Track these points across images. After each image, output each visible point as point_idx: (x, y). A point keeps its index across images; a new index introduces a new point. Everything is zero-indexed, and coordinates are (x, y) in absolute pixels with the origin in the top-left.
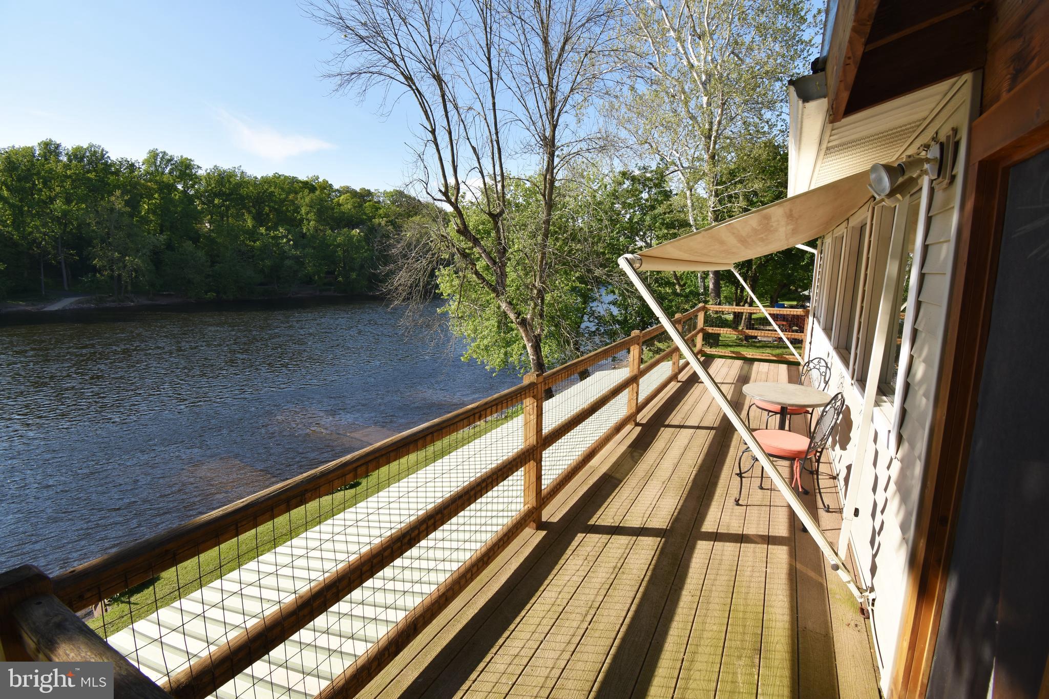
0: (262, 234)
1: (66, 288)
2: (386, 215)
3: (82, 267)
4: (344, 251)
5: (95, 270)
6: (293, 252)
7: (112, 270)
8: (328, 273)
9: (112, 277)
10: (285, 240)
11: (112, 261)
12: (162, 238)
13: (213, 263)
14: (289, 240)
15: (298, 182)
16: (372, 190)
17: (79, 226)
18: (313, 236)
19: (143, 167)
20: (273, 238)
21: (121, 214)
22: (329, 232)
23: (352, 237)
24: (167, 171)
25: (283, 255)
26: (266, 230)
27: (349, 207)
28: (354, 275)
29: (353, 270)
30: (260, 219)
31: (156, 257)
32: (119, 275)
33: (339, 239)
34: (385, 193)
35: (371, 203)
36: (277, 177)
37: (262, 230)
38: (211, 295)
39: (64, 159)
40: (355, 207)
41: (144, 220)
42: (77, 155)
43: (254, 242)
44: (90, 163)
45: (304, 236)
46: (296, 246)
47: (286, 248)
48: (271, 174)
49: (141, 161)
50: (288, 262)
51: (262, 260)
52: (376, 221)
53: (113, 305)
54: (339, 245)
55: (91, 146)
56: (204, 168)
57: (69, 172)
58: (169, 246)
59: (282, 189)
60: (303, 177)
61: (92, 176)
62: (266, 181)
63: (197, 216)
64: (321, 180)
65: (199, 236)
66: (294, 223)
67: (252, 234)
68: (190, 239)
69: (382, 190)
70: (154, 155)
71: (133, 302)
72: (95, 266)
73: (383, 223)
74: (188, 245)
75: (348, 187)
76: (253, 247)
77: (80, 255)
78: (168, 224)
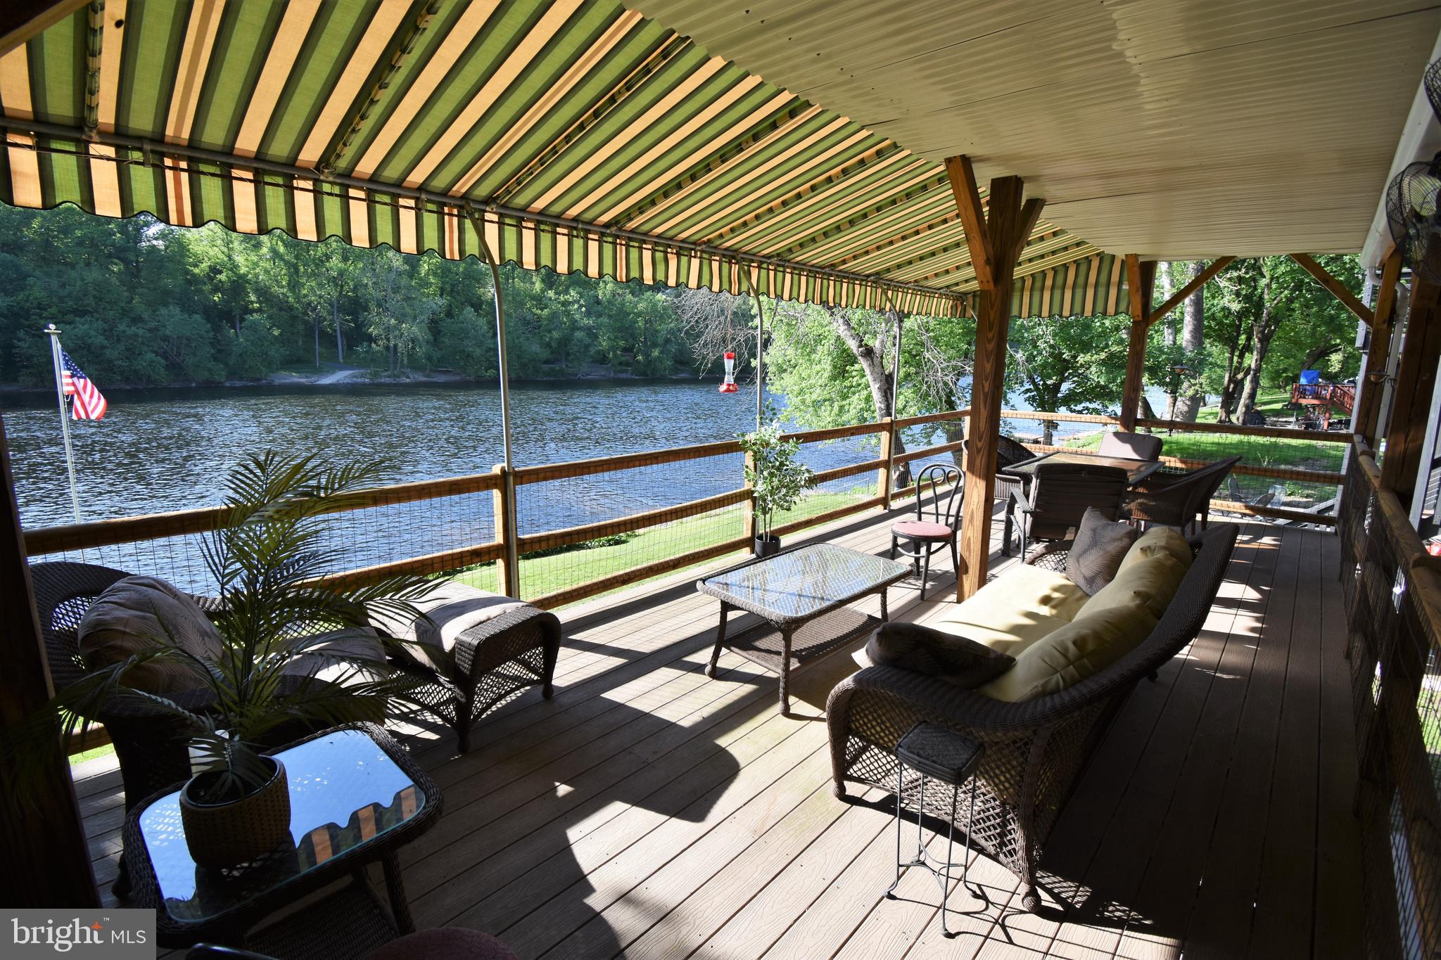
0: (550, 299)
1: (341, 360)
3: (357, 336)
4: (646, 322)
5: (371, 339)
6: (586, 321)
7: (388, 340)
8: (625, 350)
9: (387, 348)
10: (576, 306)
11: (388, 329)
12: (442, 303)
14: (581, 306)
17: (355, 289)
18: (609, 302)
20: (563, 304)
21: (400, 274)
22: (628, 297)
23: (655, 305)
25: (574, 326)
26: (556, 293)
28: (656, 353)
29: (655, 345)
30: (549, 281)
31: (434, 326)
32: (395, 346)
33: (641, 306)
37: (551, 294)
41: (424, 283)
43: (542, 309)
45: (598, 302)
46: (588, 314)
47: (577, 317)
50: (579, 334)
51: (550, 331)
53: (388, 380)
54: (639, 314)
58: (449, 313)
63: (478, 279)
65: (482, 302)
66: (588, 285)
67: (539, 300)
68: (472, 306)
71: (408, 377)
72: (370, 335)
74: (469, 312)
76: (539, 317)
77: (355, 320)
78: (448, 287)
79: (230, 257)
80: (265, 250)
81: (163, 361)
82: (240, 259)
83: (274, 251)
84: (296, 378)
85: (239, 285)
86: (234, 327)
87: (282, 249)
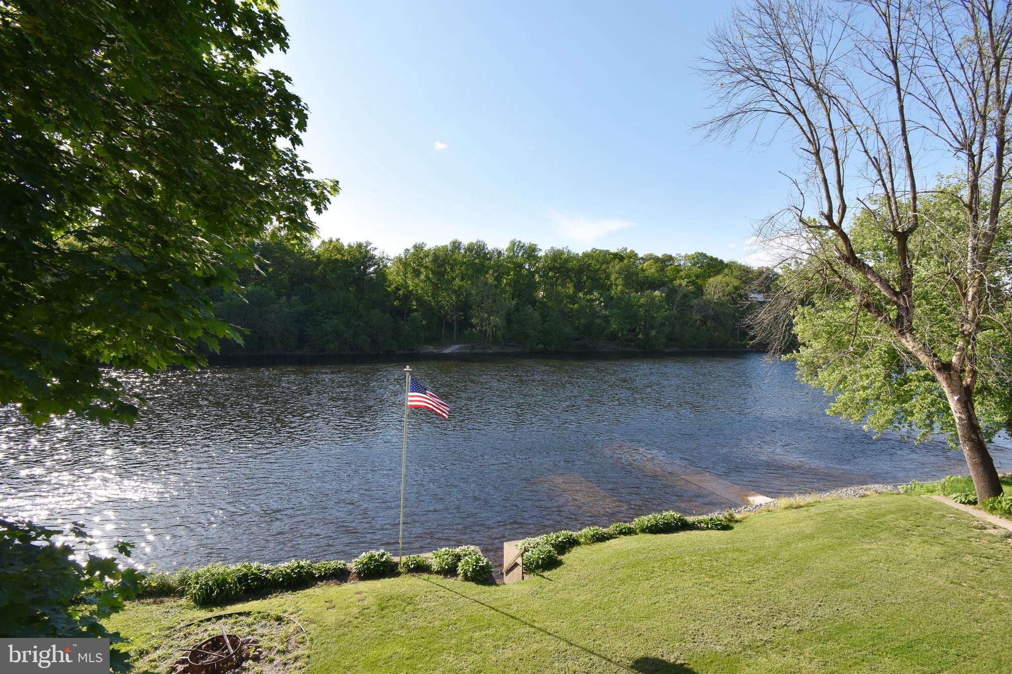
0: (580, 298)
1: (455, 339)
2: (688, 276)
3: (465, 324)
4: (646, 311)
5: (472, 326)
6: (604, 312)
7: (482, 326)
8: (630, 331)
9: (481, 331)
10: (597, 302)
11: (482, 320)
12: (514, 302)
13: (544, 321)
14: (601, 302)
15: (610, 254)
16: (674, 255)
17: (467, 297)
18: (620, 299)
19: (506, 253)
20: (588, 301)
21: (491, 286)
22: (633, 294)
23: (653, 299)
24: (520, 254)
25: (595, 315)
26: (584, 294)
27: (653, 271)
28: (653, 333)
29: (652, 327)
30: (579, 287)
31: (508, 318)
32: (486, 330)
33: (642, 300)
34: (687, 257)
35: (673, 266)
36: (594, 251)
37: (581, 295)
38: (541, 346)
39: (462, 251)
40: (658, 271)
41: (504, 291)
42: (470, 249)
43: (573, 305)
44: (476, 254)
45: (612, 298)
46: (606, 307)
47: (598, 309)
48: (589, 250)
49: (505, 249)
50: (598, 321)
51: (579, 319)
52: (677, 282)
53: (479, 351)
54: (641, 306)
55: (478, 241)
56: (543, 251)
57: (465, 260)
58: (517, 309)
59: (598, 261)
60: (613, 250)
61: (477, 261)
62: (586, 255)
63: (534, 287)
64: (628, 251)
65: (536, 301)
66: (604, 287)
67: (573, 299)
68: (530, 303)
69: (683, 254)
70: (513, 243)
71: (491, 349)
72: (472, 323)
73: (684, 284)
74: (529, 309)
75: (651, 255)
76: (572, 309)
77: (465, 315)
78: (517, 293)
79: (405, 281)
80: (422, 277)
81: (369, 340)
82: (410, 282)
83: (427, 277)
84: (431, 349)
85: (409, 295)
86: (403, 320)
87: (431, 276)
